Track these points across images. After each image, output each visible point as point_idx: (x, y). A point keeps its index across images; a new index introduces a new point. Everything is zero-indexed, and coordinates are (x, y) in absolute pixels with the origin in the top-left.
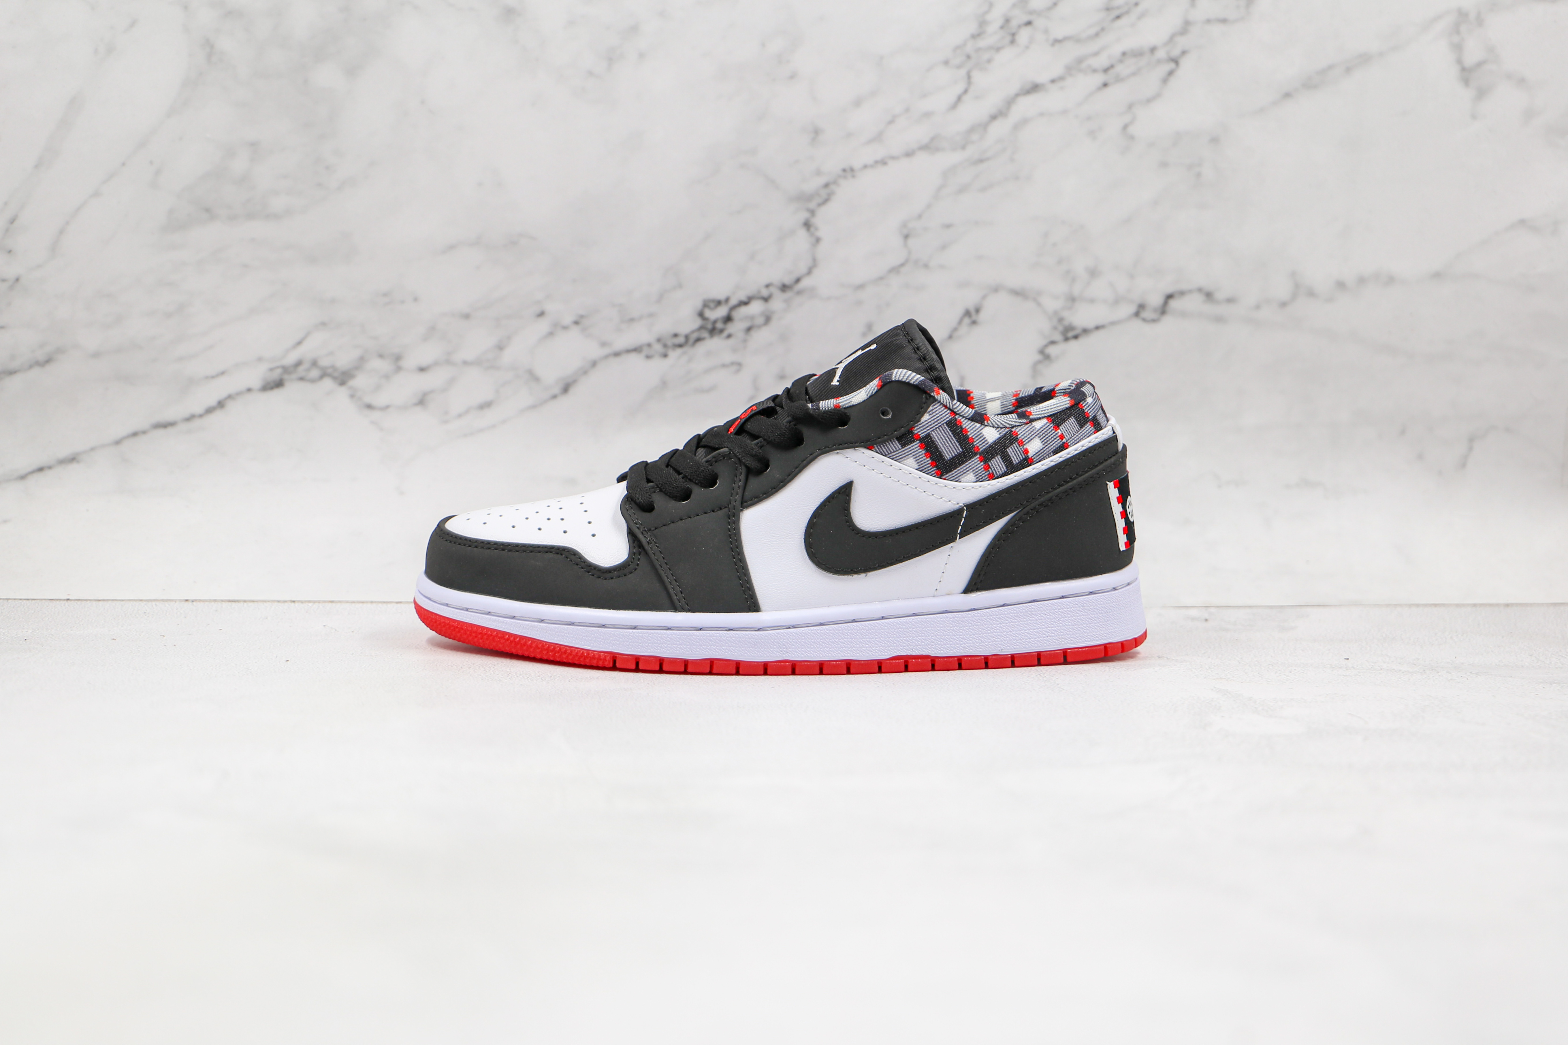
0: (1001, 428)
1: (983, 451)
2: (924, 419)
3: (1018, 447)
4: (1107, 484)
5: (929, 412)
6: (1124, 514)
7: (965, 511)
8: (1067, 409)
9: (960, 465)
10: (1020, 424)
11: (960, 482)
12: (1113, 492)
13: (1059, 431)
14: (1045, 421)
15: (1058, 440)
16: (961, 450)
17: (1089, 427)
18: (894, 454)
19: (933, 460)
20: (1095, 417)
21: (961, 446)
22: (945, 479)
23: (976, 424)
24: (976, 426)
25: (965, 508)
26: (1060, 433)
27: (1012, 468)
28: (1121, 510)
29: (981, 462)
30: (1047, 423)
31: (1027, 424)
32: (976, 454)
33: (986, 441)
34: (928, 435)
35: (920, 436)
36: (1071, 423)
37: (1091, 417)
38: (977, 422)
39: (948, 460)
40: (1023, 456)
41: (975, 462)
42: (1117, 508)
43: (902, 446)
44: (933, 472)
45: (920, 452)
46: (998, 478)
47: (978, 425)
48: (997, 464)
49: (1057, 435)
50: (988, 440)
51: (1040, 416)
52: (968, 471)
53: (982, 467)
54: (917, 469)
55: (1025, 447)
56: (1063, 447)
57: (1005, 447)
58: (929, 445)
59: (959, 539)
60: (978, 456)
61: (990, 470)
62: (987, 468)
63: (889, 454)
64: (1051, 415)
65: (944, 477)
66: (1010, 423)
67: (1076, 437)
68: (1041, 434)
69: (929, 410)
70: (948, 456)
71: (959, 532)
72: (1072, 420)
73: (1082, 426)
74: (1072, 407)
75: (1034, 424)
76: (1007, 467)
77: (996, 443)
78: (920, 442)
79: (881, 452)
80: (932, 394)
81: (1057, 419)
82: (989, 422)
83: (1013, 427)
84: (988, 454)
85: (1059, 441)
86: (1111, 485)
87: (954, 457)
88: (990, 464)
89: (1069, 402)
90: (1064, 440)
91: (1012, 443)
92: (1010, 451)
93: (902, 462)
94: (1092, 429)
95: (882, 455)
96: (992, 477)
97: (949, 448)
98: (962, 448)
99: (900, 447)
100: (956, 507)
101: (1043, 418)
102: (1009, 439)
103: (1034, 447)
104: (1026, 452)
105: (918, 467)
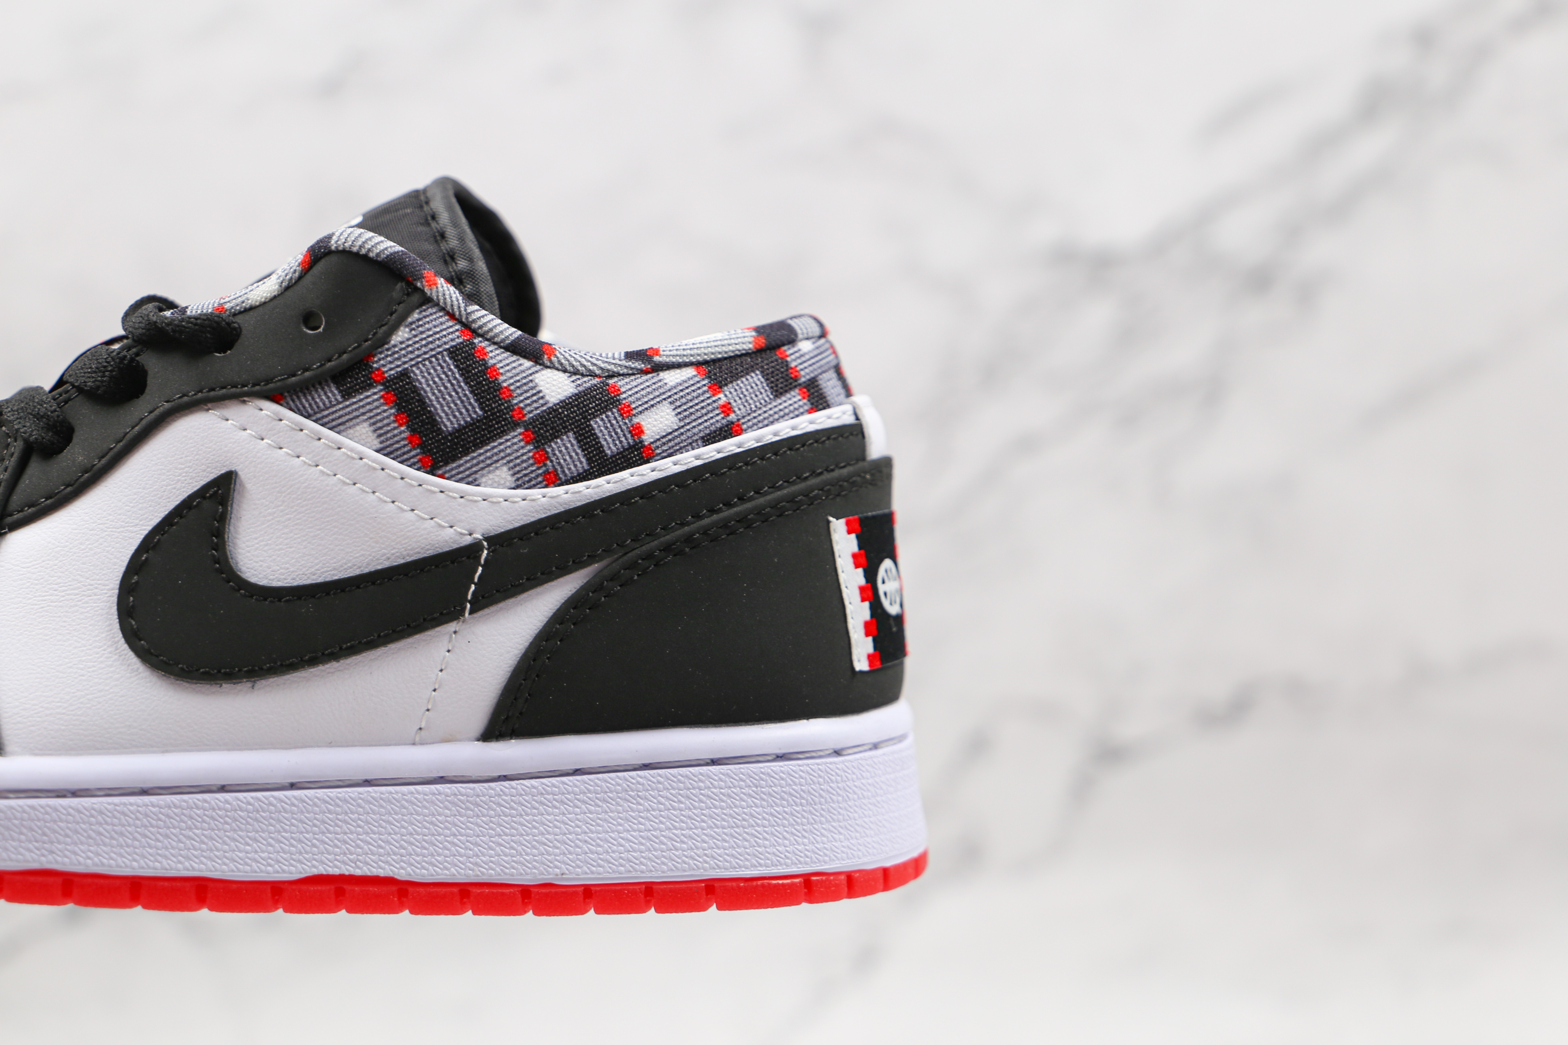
0: (582, 375)
1: (534, 420)
2: (396, 338)
3: (619, 419)
4: (829, 522)
5: (411, 324)
6: (870, 593)
7: (487, 552)
8: (747, 354)
9: (477, 446)
10: (630, 372)
11: (478, 485)
12: (845, 541)
13: (721, 395)
14: (689, 371)
15: (718, 415)
16: (480, 413)
17: (794, 398)
18: (326, 412)
19: (413, 430)
20: (815, 380)
21: (480, 404)
22: (442, 476)
23: (522, 361)
24: (520, 365)
25: (485, 544)
26: (723, 400)
27: (602, 464)
28: (862, 581)
29: (528, 443)
30: (695, 376)
31: (646, 372)
32: (516, 425)
33: (542, 398)
34: (405, 375)
35: (386, 375)
37: (803, 380)
38: (525, 357)
39: (450, 434)
40: (627, 440)
41: (514, 443)
42: (851, 576)
43: (343, 396)
44: (415, 460)
45: (385, 411)
46: (567, 482)
47: (527, 363)
48: (567, 451)
49: (715, 405)
50: (547, 398)
51: (679, 360)
52: (497, 461)
53: (531, 454)
54: (378, 451)
55: (636, 420)
56: (729, 431)
57: (587, 417)
58: (406, 396)
60: (522, 430)
61: (548, 463)
62: (541, 458)
63: (315, 413)
64: (706, 362)
65: (440, 472)
66: (606, 365)
68: (677, 398)
69: (410, 320)
70: (448, 424)
71: (469, 597)
72: (756, 379)
73: (778, 393)
74: (758, 352)
75: (663, 375)
76: (589, 460)
77: (565, 404)
78: (387, 387)
79: (299, 410)
80: (419, 284)
82: (553, 359)
83: (610, 376)
84: (546, 428)
85: (718, 418)
86: (838, 528)
87: (464, 428)
88: (549, 450)
89: (751, 339)
90: (732, 417)
91: (605, 410)
92: (598, 425)
93: (344, 434)
94: (806, 402)
95: (302, 415)
96: (552, 479)
97: (453, 406)
98: (482, 409)
99: (339, 398)
100: (467, 540)
101: (684, 363)
102: (598, 399)
103: (656, 422)
104: (637, 430)
105: (379, 446)
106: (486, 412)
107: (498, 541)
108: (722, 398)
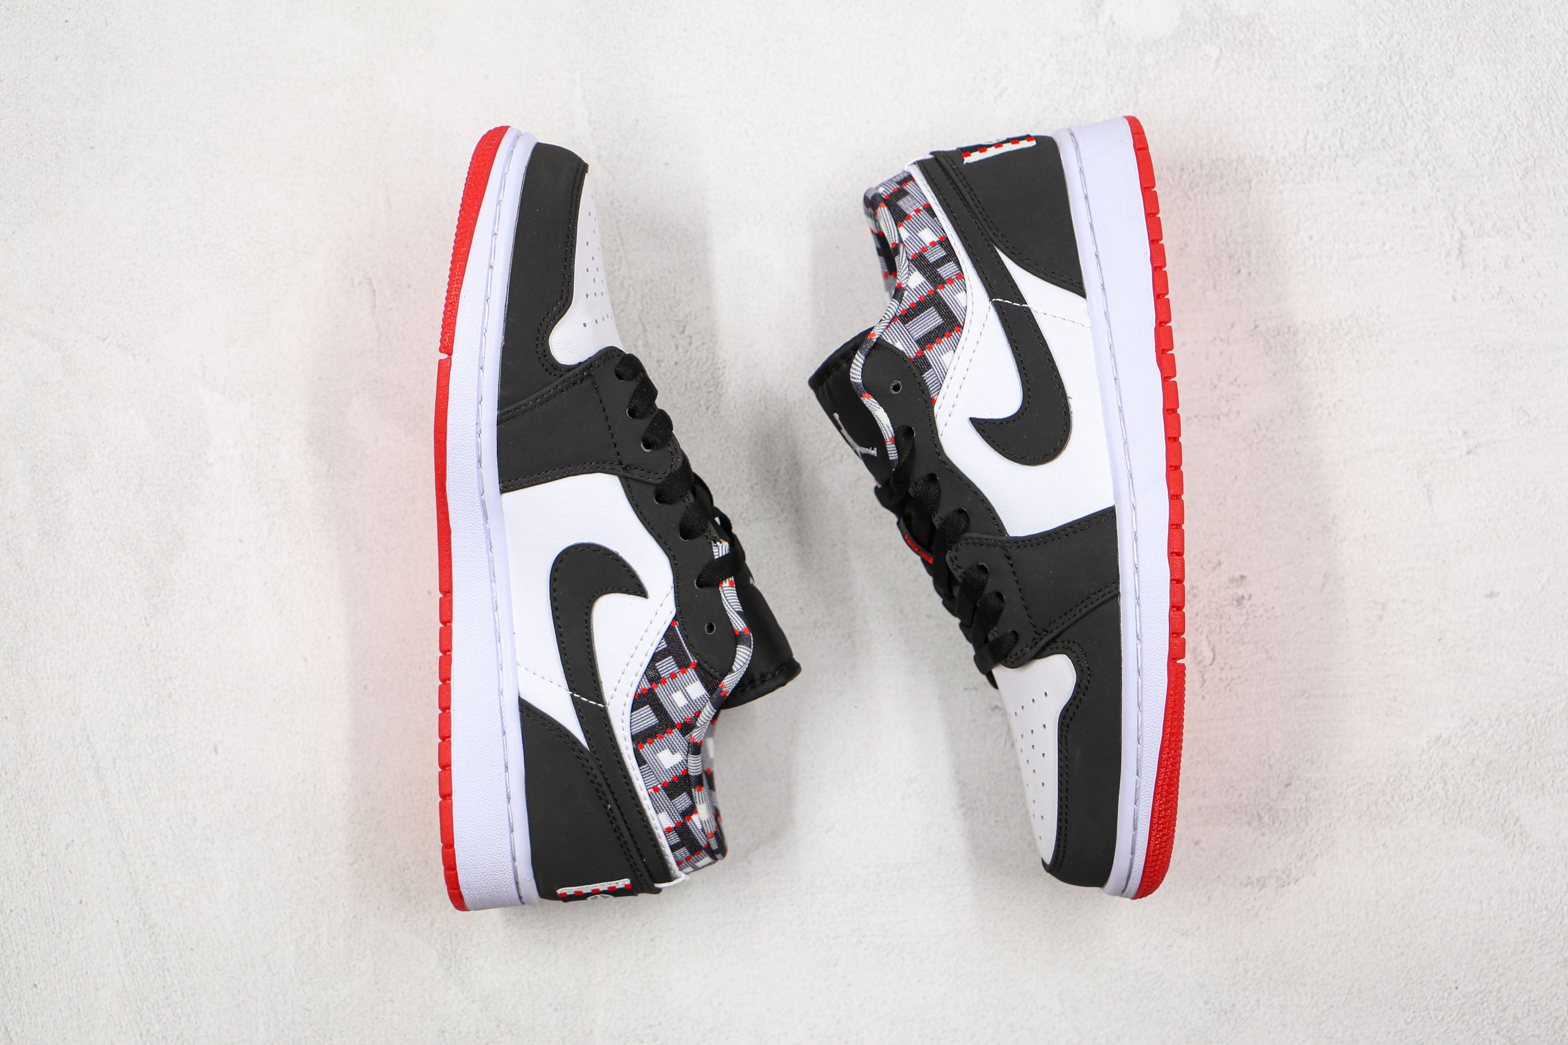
0: (909, 270)
1: (933, 286)
2: (901, 348)
3: (928, 251)
4: (967, 163)
5: (893, 342)
6: (998, 145)
7: (997, 300)
8: (889, 209)
9: (948, 308)
10: (905, 252)
11: (966, 307)
12: (975, 157)
14: (901, 229)
16: (932, 308)
17: (909, 187)
18: (939, 376)
19: (943, 336)
20: (898, 183)
21: (928, 308)
22: (964, 323)
23: (905, 295)
24: (908, 295)
25: (994, 300)
26: (914, 213)
27: (951, 256)
28: (993, 148)
29: (944, 287)
30: (904, 226)
31: (904, 246)
32: (936, 293)
33: (922, 284)
34: (918, 342)
35: (918, 349)
36: (904, 204)
37: (898, 187)
38: (903, 295)
39: (944, 319)
40: (938, 247)
41: (944, 293)
42: (992, 152)
43: (930, 368)
44: (957, 334)
45: (935, 349)
46: (961, 270)
47: (906, 293)
48: (946, 271)
49: (917, 216)
50: (922, 282)
51: (896, 234)
52: (954, 299)
53: (949, 285)
54: (954, 351)
55: (928, 245)
56: (928, 209)
57: (929, 264)
58: (928, 340)
59: (1026, 304)
60: (938, 290)
61: (952, 278)
62: (951, 281)
63: (939, 381)
64: (896, 224)
65: (962, 324)
66: (903, 261)
67: (918, 197)
68: (914, 231)
69: (892, 343)
70: (939, 321)
71: (1019, 305)
72: (901, 203)
73: (906, 193)
74: (887, 205)
75: (904, 239)
76: (949, 261)
77: (924, 274)
78: (925, 349)
79: (938, 390)
80: (875, 340)
81: (900, 217)
82: (903, 282)
83: (908, 259)
84: (936, 281)
85: (923, 214)
86: (967, 161)
87: (940, 314)
88: (946, 278)
89: (882, 209)
90: (921, 208)
91: (925, 258)
92: (932, 260)
93: (947, 367)
94: (911, 183)
95: (940, 388)
96: (960, 276)
97: (931, 320)
98: (930, 307)
99: (932, 370)
100: (992, 310)
101: (898, 231)
102: (920, 262)
103: (928, 236)
104: (933, 244)
105: (952, 351)
106: (932, 306)
107: (991, 295)
108: (912, 213)
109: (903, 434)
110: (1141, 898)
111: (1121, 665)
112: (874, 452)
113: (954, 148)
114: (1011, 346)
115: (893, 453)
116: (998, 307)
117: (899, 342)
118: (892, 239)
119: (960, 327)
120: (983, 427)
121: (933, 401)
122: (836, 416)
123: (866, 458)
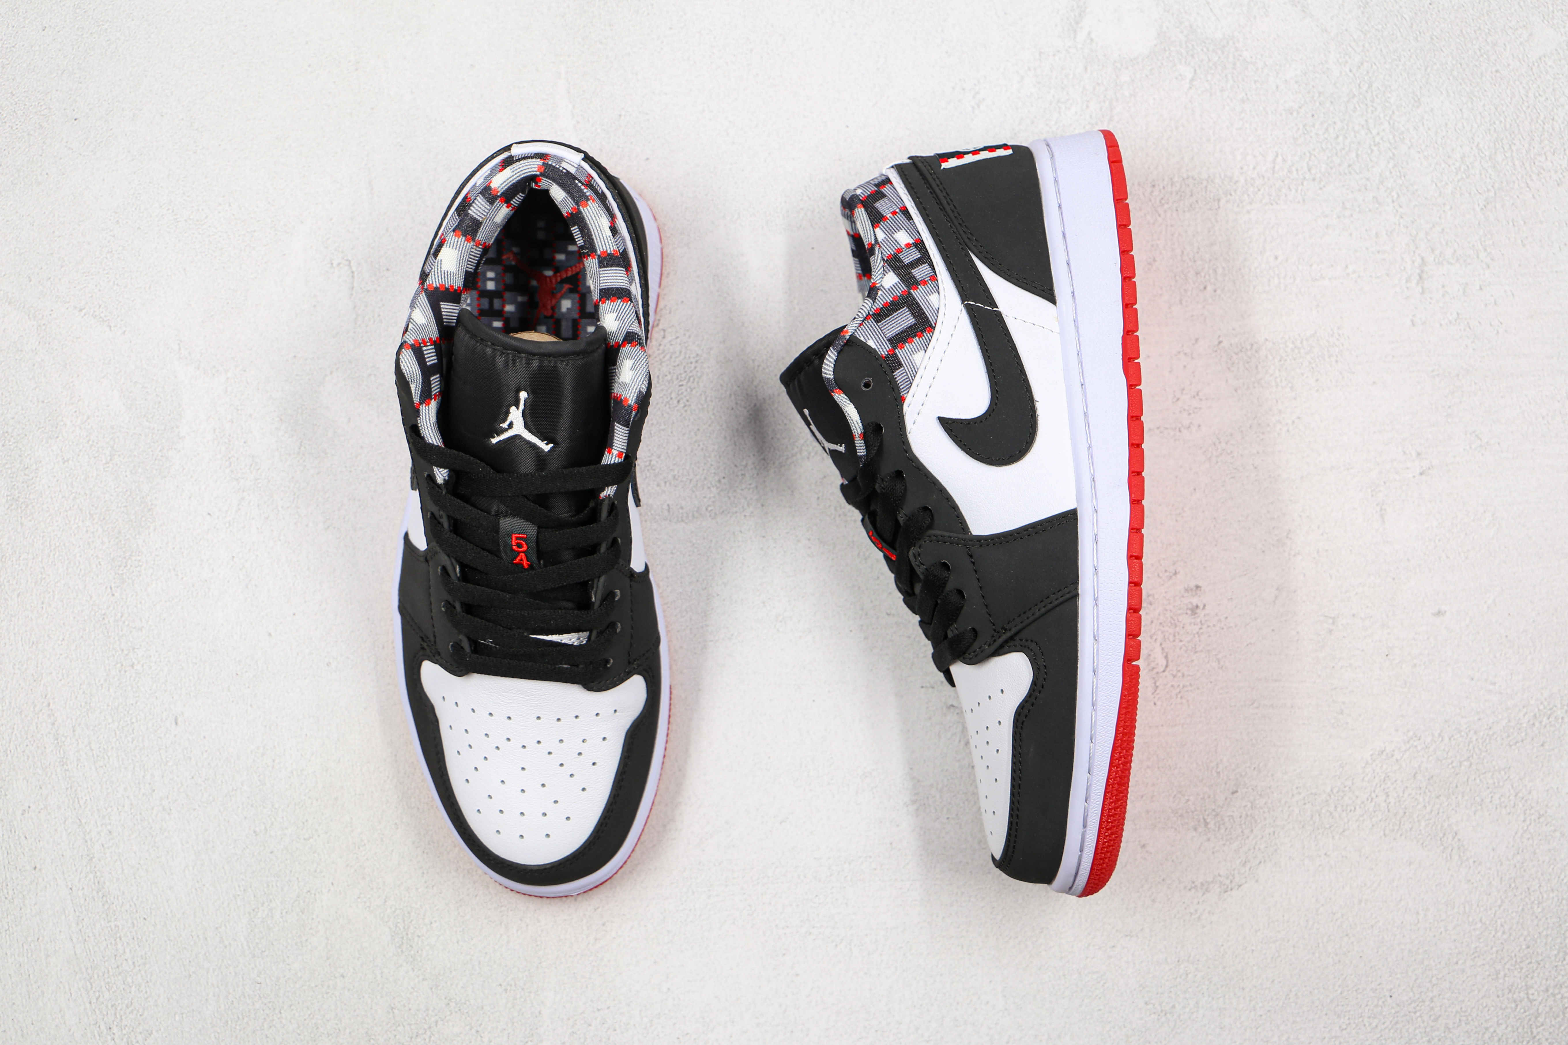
0: (884, 270)
1: (907, 287)
2: (873, 346)
3: (903, 253)
4: (944, 169)
5: (866, 340)
6: (975, 152)
7: (969, 302)
8: (866, 210)
9: (921, 309)
10: (880, 253)
11: (939, 309)
12: (953, 163)
13: (888, 216)
14: (878, 230)
15: (897, 217)
16: (905, 308)
17: (886, 190)
18: (909, 375)
19: (915, 335)
20: (876, 185)
21: (901, 308)
22: (935, 324)
23: (879, 294)
24: (882, 295)
25: (966, 302)
26: (890, 215)
27: (925, 258)
28: (971, 155)
29: (918, 288)
30: (880, 227)
31: (880, 247)
32: (910, 293)
33: (896, 284)
34: (890, 340)
35: (890, 348)
36: (882, 206)
37: (876, 189)
38: (877, 294)
39: (916, 320)
40: (913, 249)
41: (918, 294)
42: (969, 159)
44: (929, 335)
45: (907, 348)
46: (935, 272)
47: (880, 293)
48: (921, 272)
49: (893, 218)
50: (896, 282)
51: (873, 234)
52: (927, 300)
53: (923, 287)
54: (925, 351)
55: (903, 247)
56: (905, 211)
57: (904, 265)
58: (900, 339)
59: (997, 308)
60: (912, 291)
61: (926, 280)
62: (924, 282)
63: (910, 380)
64: (872, 225)
66: (879, 262)
67: (895, 200)
68: (890, 233)
69: (864, 341)
70: (911, 321)
71: (991, 308)
72: (878, 205)
73: (883, 196)
74: (864, 206)
75: (880, 240)
76: (923, 263)
77: (898, 275)
78: (896, 348)
79: (908, 388)
80: (848, 337)
81: (876, 218)
82: (877, 282)
83: (883, 259)
84: (910, 282)
85: (899, 216)
86: (945, 166)
87: (913, 314)
88: (920, 280)
89: (859, 210)
90: (897, 210)
91: (899, 259)
92: (907, 261)
93: (918, 367)
94: (888, 186)
95: (910, 387)
96: (934, 278)
97: (903, 319)
98: (903, 307)
99: (902, 368)
100: (964, 312)
101: (874, 232)
102: (894, 263)
103: (903, 238)
104: (908, 246)
105: (923, 351)
106: (905, 306)
107: (964, 297)
108: (889, 215)
109: (872, 430)
110: (1087, 896)
111: (1077, 664)
112: (842, 449)
113: (932, 154)
114: (981, 349)
115: (861, 449)
116: (970, 310)
117: (871, 341)
118: (867, 239)
119: (932, 328)
120: (951, 426)
121: (903, 399)
122: (806, 411)
123: (834, 454)
